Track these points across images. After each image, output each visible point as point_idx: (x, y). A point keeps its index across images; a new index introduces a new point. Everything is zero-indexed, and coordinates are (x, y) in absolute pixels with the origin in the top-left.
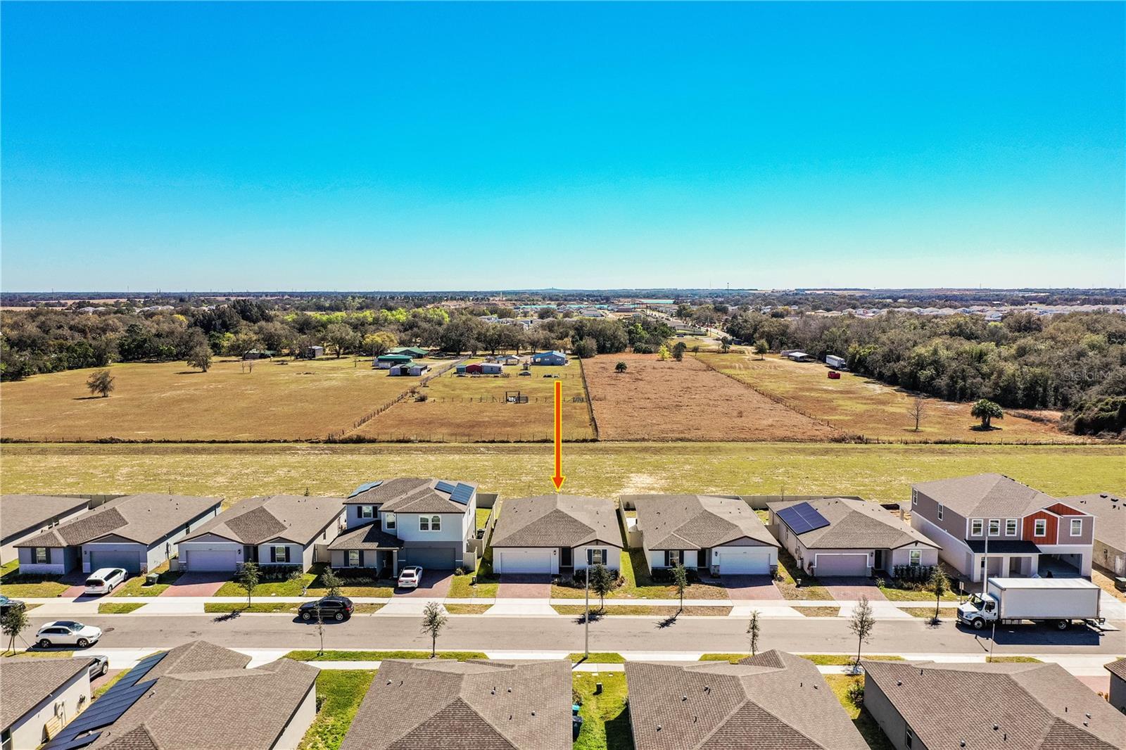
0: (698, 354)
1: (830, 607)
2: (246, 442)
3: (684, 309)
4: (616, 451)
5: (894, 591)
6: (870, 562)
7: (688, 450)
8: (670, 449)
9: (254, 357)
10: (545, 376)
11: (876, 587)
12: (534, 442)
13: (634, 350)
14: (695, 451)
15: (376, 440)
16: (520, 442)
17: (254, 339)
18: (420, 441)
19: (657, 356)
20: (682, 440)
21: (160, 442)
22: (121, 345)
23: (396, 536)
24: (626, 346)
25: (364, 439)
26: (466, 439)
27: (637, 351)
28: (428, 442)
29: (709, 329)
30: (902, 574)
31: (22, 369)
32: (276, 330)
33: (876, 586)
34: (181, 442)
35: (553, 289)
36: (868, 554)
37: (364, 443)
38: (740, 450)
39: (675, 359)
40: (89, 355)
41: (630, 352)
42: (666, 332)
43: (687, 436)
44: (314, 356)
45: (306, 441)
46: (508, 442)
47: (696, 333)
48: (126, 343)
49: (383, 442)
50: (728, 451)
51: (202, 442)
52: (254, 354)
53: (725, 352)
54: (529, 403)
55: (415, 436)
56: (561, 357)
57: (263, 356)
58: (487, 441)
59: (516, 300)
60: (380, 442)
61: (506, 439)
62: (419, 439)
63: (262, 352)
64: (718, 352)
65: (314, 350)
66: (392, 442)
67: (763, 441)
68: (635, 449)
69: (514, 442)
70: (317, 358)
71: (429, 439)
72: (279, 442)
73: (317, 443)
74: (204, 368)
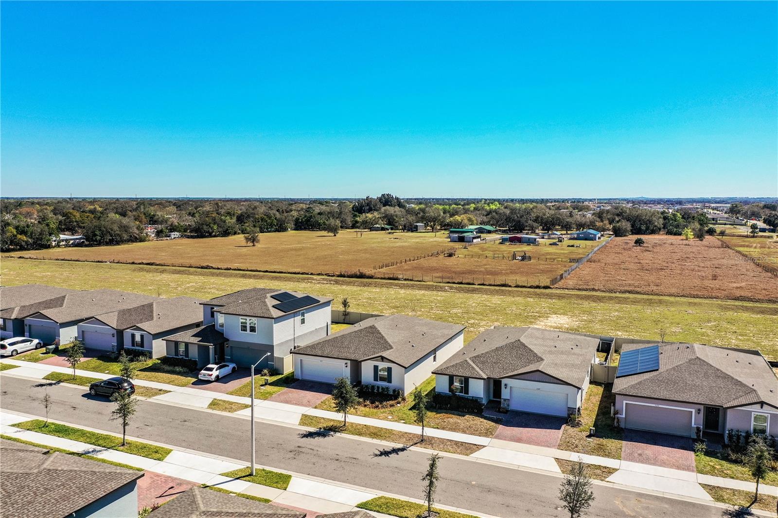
0: (723, 237)
1: (605, 467)
2: (286, 273)
3: (736, 206)
4: (559, 296)
5: (713, 462)
6: (697, 420)
7: (628, 300)
8: (611, 298)
9: (377, 229)
10: (568, 246)
11: (692, 453)
12: (494, 285)
13: (667, 233)
14: (635, 302)
15: (373, 276)
16: (483, 285)
17: (377, 216)
18: (405, 280)
19: (683, 237)
20: (629, 292)
21: (235, 270)
22: (297, 219)
23: (223, 334)
24: (660, 229)
25: (365, 275)
26: (440, 280)
27: (670, 233)
28: (411, 280)
29: (749, 221)
30: (738, 442)
31: (227, 230)
32: (395, 212)
33: (694, 451)
34: (247, 270)
35: (642, 197)
36: (693, 411)
37: (364, 278)
38: (681, 304)
39: (698, 239)
40: (274, 224)
41: (663, 234)
42: (702, 220)
43: (638, 290)
44: (417, 230)
45: (325, 274)
46: (473, 284)
47: (735, 223)
48: (300, 218)
49: (378, 278)
50: (667, 304)
51: (260, 271)
52: (378, 227)
53: (753, 237)
54: (532, 261)
55: (402, 275)
56: (593, 234)
57: (383, 229)
58: (456, 282)
59: (605, 203)
60: (376, 278)
61: (472, 282)
62: (404, 278)
63: (383, 226)
64: (747, 236)
65: (417, 226)
66: (384, 279)
67: (715, 298)
68: (578, 296)
69: (479, 285)
70: (418, 231)
71: (412, 278)
72: (307, 274)
73: (332, 276)
74: (334, 233)
